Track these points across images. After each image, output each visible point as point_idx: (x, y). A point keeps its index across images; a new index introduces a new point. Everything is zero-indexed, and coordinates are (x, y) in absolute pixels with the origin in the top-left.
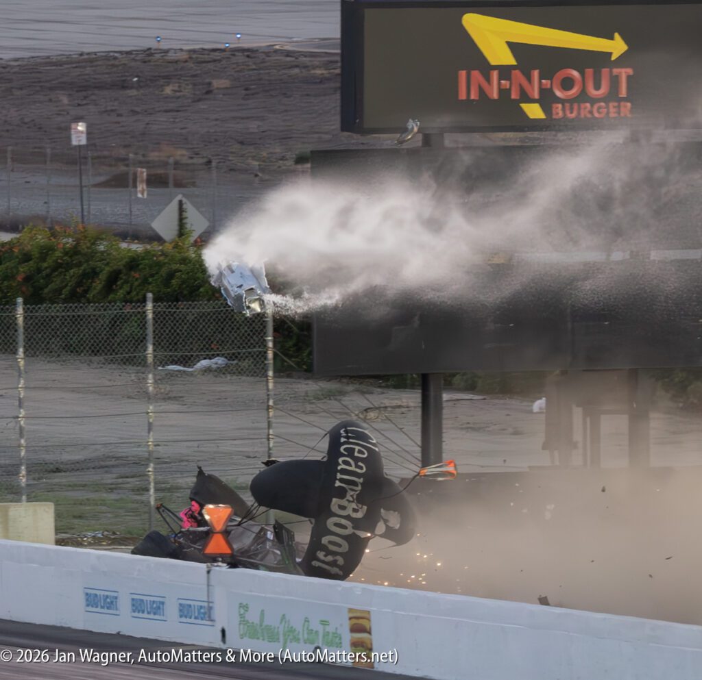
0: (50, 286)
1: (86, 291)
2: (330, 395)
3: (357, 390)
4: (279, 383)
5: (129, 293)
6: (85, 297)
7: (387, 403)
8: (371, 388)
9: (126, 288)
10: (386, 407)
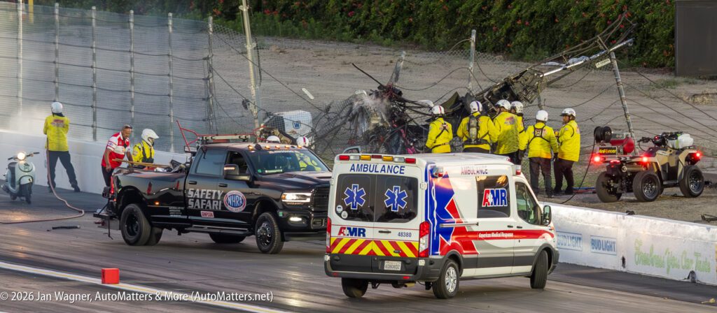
0: (463, 6)
1: (490, 9)
2: (666, 85)
3: (686, 82)
4: (629, 75)
5: (519, 11)
6: (489, 13)
7: (708, 91)
8: (696, 80)
9: (518, 7)
10: (708, 94)
